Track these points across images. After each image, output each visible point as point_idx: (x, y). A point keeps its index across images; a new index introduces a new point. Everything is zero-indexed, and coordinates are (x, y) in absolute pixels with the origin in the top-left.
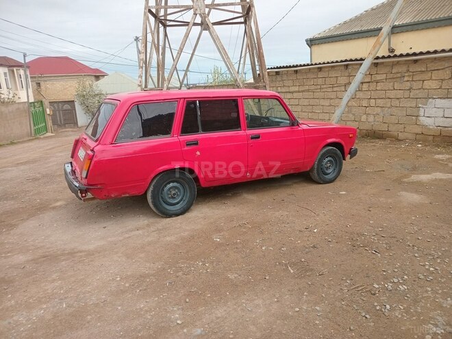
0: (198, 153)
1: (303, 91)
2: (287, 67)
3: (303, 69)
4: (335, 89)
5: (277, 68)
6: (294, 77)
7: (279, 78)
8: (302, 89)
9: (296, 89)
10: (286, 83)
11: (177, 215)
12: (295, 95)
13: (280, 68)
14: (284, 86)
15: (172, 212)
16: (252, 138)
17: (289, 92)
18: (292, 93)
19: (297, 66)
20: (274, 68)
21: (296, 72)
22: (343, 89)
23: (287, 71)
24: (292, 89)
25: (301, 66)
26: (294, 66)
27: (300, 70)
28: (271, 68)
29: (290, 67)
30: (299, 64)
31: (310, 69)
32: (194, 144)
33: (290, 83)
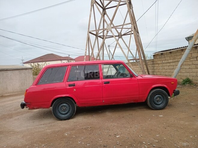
0: (75, 90)
1: (175, 62)
2: (166, 51)
3: (174, 51)
4: (191, 60)
5: (161, 52)
6: (170, 55)
7: (163, 56)
8: (174, 61)
9: (172, 61)
10: (167, 58)
11: (65, 120)
12: (171, 64)
13: (163, 51)
14: (166, 60)
15: (62, 118)
16: (105, 83)
17: (168, 63)
18: (170, 63)
19: (171, 50)
20: (160, 52)
21: (171, 52)
22: (195, 59)
23: (167, 53)
24: (170, 61)
25: (172, 49)
26: (169, 50)
27: (172, 51)
28: (159, 52)
29: (167, 50)
30: (171, 49)
31: (177, 51)
32: (73, 86)
33: (168, 58)
